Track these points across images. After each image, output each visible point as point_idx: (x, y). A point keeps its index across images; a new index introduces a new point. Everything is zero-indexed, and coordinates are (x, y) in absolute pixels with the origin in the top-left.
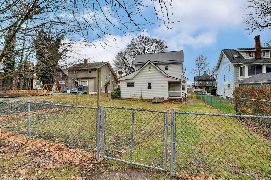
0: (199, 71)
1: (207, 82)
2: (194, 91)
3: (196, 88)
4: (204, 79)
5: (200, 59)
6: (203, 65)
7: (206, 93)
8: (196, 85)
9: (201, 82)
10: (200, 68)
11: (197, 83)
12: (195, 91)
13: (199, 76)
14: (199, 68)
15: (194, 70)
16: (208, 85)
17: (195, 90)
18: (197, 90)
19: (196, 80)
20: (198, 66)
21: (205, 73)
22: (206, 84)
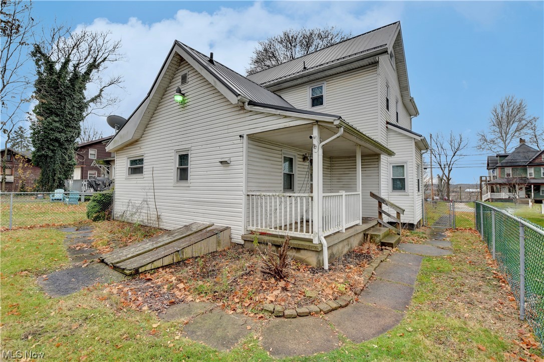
0: (505, 143)
1: (531, 171)
2: (487, 199)
3: (495, 188)
4: (521, 160)
5: (506, 110)
6: (515, 125)
7: (531, 204)
8: (493, 181)
9: (509, 170)
10: (506, 134)
11: (497, 172)
12: (489, 197)
13: (502, 153)
14: (501, 134)
15: (486, 140)
16: (534, 179)
17: (489, 193)
18: (496, 196)
19: (492, 165)
20: (498, 130)
21: (521, 146)
22: (529, 177)
